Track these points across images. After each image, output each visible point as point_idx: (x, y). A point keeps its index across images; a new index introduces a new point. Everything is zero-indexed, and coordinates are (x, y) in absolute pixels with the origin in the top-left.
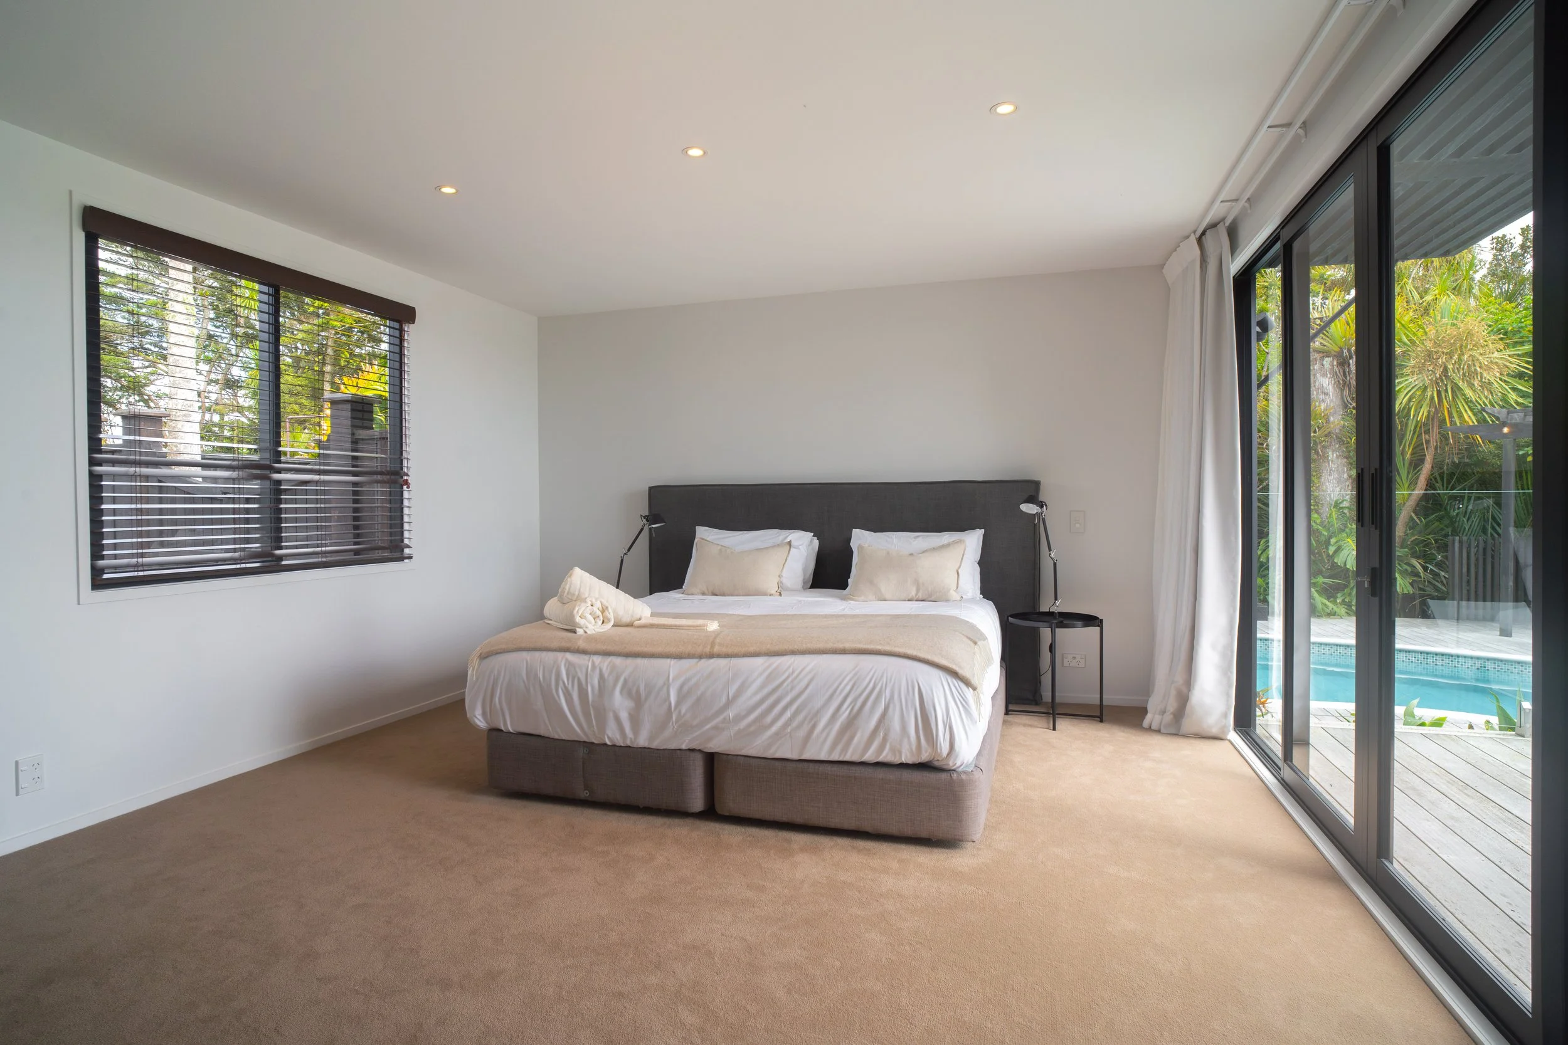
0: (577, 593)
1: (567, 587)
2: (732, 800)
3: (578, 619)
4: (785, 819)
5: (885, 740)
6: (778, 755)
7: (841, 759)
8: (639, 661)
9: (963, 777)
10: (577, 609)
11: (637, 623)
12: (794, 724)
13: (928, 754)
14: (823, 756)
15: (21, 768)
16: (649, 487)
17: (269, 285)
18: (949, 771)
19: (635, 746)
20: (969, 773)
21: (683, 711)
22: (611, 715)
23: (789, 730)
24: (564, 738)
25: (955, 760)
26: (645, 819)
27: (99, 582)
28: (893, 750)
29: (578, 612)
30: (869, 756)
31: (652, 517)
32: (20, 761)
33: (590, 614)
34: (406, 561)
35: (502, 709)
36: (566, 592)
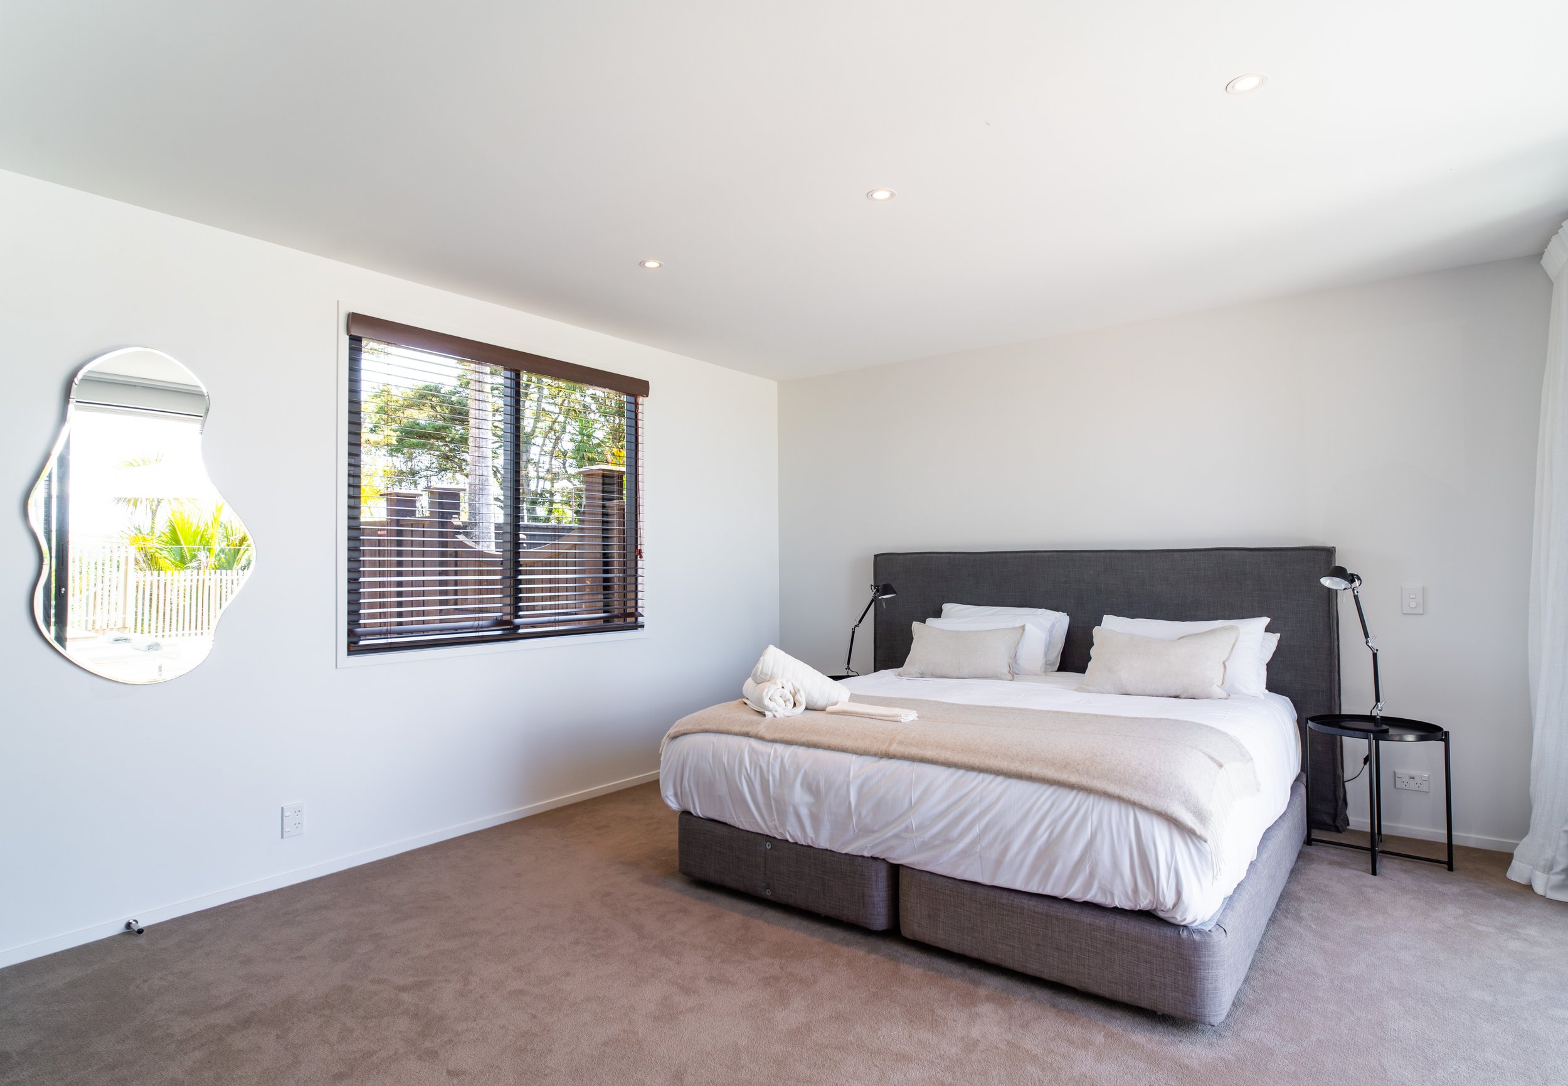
0: (770, 673)
1: (760, 667)
2: (915, 924)
3: (767, 702)
4: (975, 954)
5: (1092, 875)
6: (968, 876)
7: (1040, 891)
8: (820, 753)
9: (1196, 937)
10: (766, 691)
11: (829, 709)
12: (984, 842)
13: (1148, 901)
14: (1018, 885)
15: (286, 814)
16: (875, 555)
17: (511, 370)
18: (1176, 926)
19: (816, 846)
20: (1206, 933)
21: (864, 814)
22: (791, 809)
23: (978, 848)
24: (748, 829)
25: (1184, 913)
26: (825, 930)
27: (354, 648)
28: (1103, 890)
29: (767, 694)
30: (1074, 892)
31: (881, 587)
32: (285, 808)
33: (781, 697)
34: (639, 629)
35: (691, 791)
36: (759, 673)
